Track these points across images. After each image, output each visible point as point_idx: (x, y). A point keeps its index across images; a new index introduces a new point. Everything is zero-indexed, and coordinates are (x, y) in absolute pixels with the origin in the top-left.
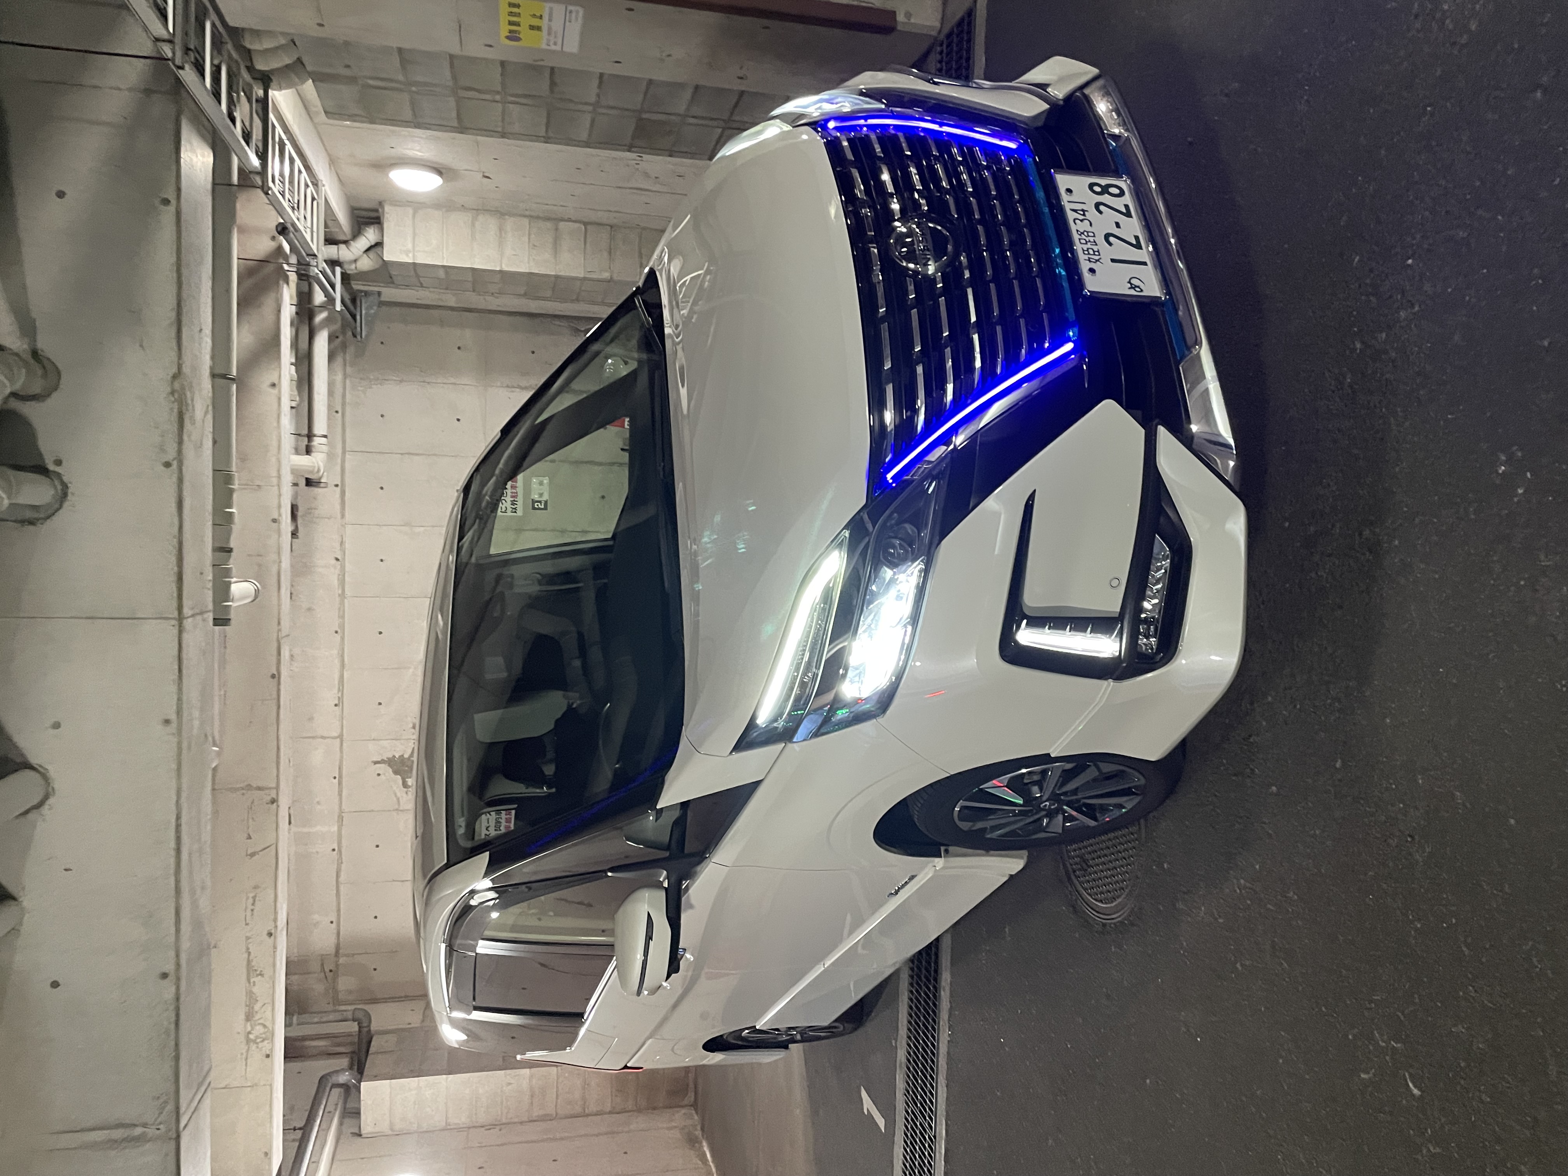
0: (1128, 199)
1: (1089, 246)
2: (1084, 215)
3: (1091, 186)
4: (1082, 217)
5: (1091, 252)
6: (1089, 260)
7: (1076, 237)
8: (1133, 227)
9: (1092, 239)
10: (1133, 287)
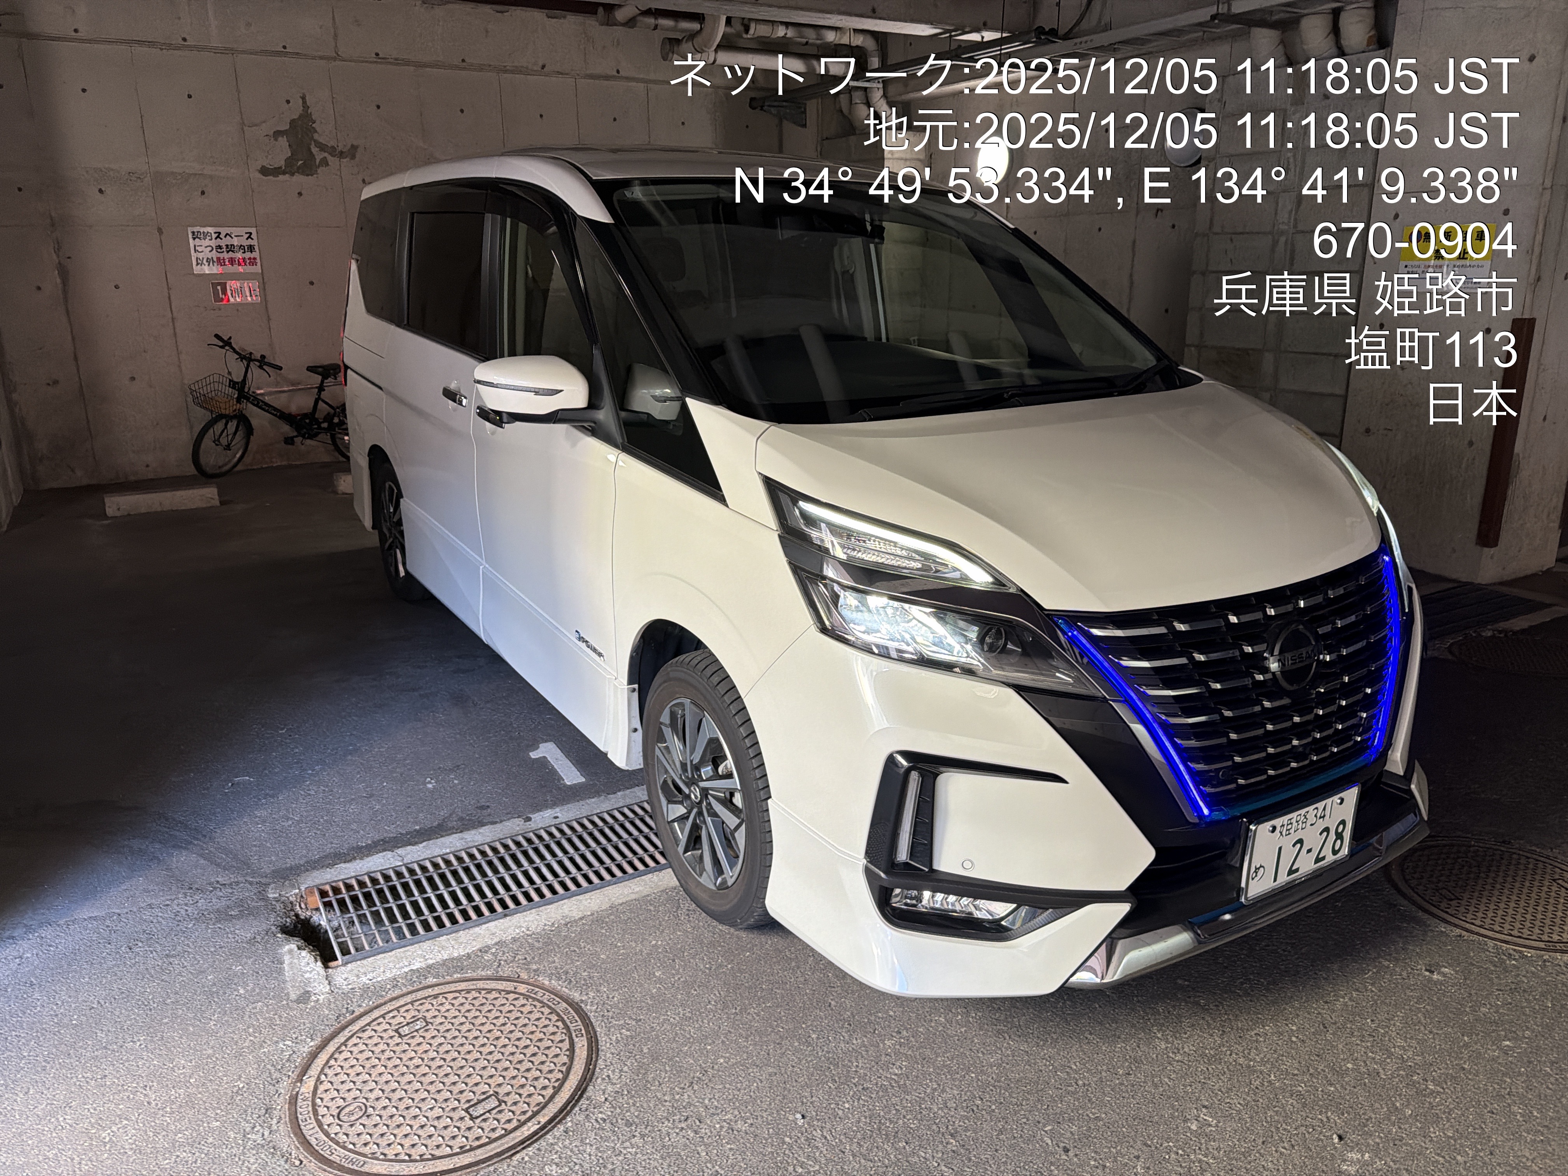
0: (1330, 858)
1: (1295, 824)
2: (1320, 817)
3: (1343, 822)
4: (1318, 816)
5: (1289, 827)
6: (1283, 825)
7: (1303, 811)
8: (1307, 865)
9: (1300, 826)
10: (1256, 872)
